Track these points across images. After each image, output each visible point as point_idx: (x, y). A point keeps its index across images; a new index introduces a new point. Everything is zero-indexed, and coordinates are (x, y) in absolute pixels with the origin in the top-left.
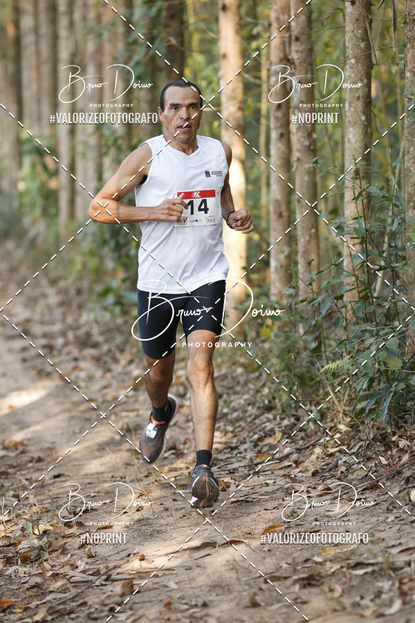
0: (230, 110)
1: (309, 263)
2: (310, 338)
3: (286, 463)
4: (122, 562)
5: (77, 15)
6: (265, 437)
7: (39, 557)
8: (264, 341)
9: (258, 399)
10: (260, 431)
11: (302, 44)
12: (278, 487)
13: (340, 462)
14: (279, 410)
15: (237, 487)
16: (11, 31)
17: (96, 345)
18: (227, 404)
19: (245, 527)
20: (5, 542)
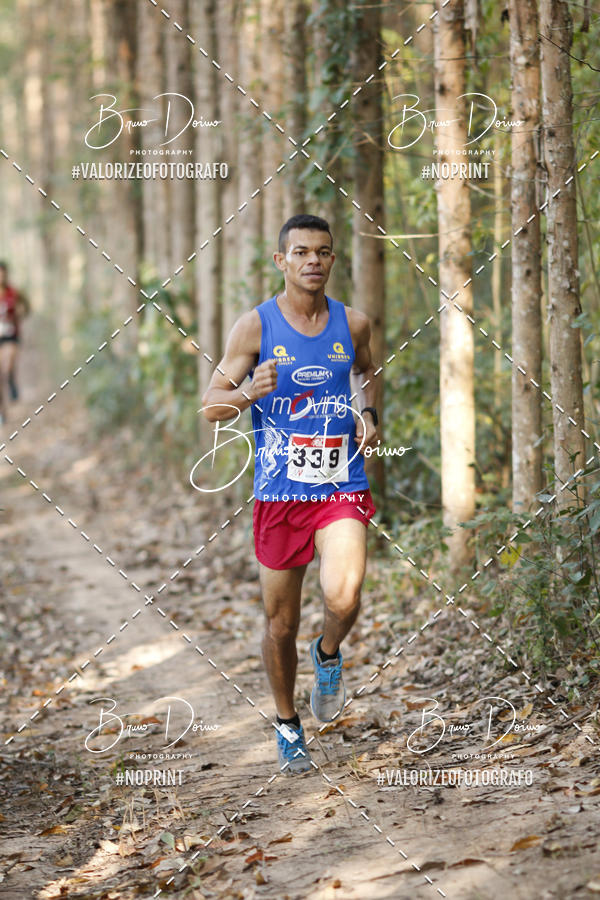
0: (451, 238)
1: (573, 458)
2: (572, 565)
3: (541, 748)
4: (307, 891)
5: (225, 104)
7: (186, 883)
8: (502, 571)
9: (496, 653)
11: (558, 141)
14: (528, 671)
18: (451, 661)
19: (486, 840)
20: (136, 862)
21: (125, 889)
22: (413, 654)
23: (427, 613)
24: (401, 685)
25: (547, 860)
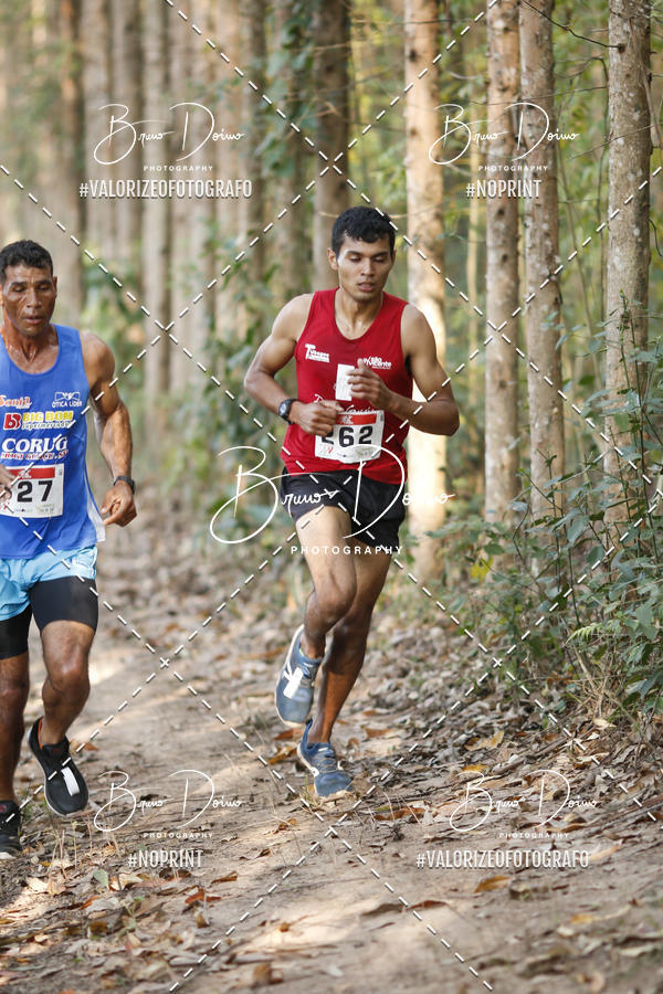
0: (421, 219)
1: (549, 462)
2: (549, 580)
3: (512, 779)
4: (253, 935)
5: (176, 68)
6: (478, 736)
7: (120, 925)
8: (474, 586)
9: (465, 676)
10: (469, 728)
12: (500, 817)
13: (598, 778)
14: (499, 695)
15: (434, 816)
16: (69, 92)
17: (203, 592)
18: (416, 685)
19: (448, 880)
20: (66, 901)
21: (53, 931)
22: (374, 676)
23: (390, 631)
24: (361, 709)
25: (514, 902)
